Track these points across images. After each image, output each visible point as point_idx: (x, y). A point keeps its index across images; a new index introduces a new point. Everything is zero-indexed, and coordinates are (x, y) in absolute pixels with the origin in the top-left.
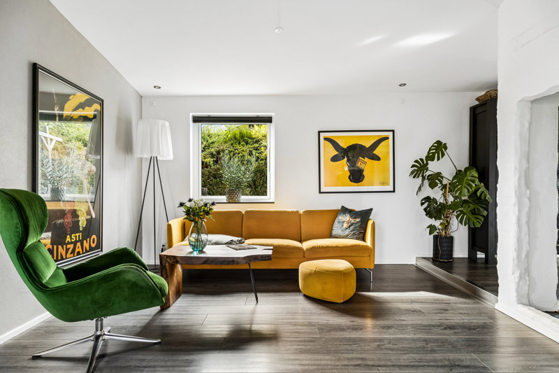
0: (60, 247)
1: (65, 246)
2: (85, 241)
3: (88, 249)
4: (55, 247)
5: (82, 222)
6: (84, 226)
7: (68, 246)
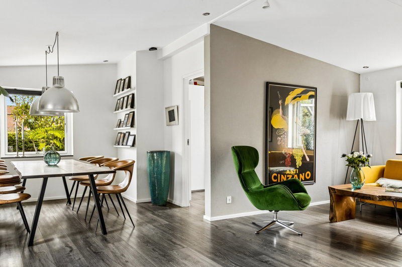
0: (282, 176)
1: (285, 176)
2: (301, 175)
3: (303, 179)
4: (279, 175)
5: (299, 163)
6: (300, 165)
7: (288, 176)
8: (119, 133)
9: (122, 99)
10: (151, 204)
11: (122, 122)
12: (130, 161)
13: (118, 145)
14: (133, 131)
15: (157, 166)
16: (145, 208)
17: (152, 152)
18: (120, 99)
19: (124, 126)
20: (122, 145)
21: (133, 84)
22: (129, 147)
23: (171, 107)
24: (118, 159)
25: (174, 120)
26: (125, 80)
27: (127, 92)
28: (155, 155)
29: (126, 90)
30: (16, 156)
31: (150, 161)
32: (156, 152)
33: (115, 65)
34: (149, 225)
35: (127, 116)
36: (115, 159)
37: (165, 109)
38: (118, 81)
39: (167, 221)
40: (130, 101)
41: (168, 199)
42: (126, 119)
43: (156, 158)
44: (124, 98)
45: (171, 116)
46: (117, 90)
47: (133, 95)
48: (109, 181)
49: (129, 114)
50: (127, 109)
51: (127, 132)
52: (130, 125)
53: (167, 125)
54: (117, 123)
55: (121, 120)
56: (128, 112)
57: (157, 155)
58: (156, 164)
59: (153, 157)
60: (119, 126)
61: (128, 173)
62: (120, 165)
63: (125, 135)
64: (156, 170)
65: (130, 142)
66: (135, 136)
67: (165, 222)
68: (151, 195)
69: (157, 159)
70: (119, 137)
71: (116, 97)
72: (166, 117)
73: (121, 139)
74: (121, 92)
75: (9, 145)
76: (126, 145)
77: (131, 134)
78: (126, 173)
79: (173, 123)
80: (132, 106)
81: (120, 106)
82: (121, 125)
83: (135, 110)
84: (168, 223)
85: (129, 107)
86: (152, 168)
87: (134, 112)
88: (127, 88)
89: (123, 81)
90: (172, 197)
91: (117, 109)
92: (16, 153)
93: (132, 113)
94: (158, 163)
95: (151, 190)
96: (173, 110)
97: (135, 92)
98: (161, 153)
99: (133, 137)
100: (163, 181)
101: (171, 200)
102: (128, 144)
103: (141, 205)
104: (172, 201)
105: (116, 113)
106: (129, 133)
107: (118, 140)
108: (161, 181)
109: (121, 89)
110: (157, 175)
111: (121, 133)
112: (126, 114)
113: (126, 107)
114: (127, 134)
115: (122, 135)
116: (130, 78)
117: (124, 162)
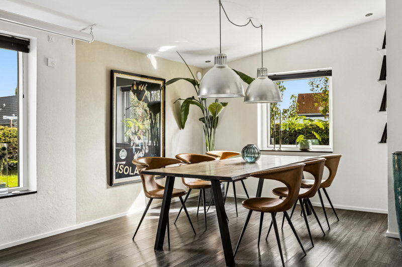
30: (273, 149)
92: (274, 146)
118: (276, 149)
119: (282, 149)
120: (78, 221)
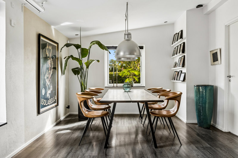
8: (175, 72)
9: (177, 48)
10: (197, 126)
11: (177, 64)
12: (179, 93)
13: (174, 80)
14: (184, 70)
15: (203, 97)
16: (192, 128)
17: (198, 86)
18: (175, 48)
19: (178, 66)
20: (177, 80)
21: (184, 35)
22: (181, 81)
23: (215, 50)
24: (170, 91)
25: (217, 60)
26: (178, 33)
27: (180, 42)
28: (201, 88)
29: (179, 40)
30: (113, 86)
31: (196, 92)
32: (202, 86)
33: (173, 24)
34: (192, 145)
35: (180, 59)
36: (168, 90)
37: (209, 52)
38: (174, 35)
39: (209, 144)
40: (182, 48)
41: (212, 123)
42: (180, 61)
43: (201, 90)
44: (178, 46)
45: (215, 57)
46: (174, 42)
47: (184, 43)
48: (164, 106)
49: (181, 58)
50: (180, 54)
51: (180, 71)
52: (181, 66)
53: (211, 65)
54: (173, 64)
55: (176, 62)
56: (181, 57)
57: (202, 88)
58: (201, 95)
59: (199, 89)
60: (175, 66)
61: (177, 102)
62: (171, 95)
63: (178, 73)
64: (201, 99)
65: (182, 79)
66: (185, 73)
67: (207, 144)
68: (197, 119)
69: (202, 92)
70: (175, 74)
71: (173, 46)
72: (210, 58)
73: (176, 76)
74: (176, 42)
75: (109, 80)
76: (179, 80)
77: (183, 72)
78: (175, 102)
79: (216, 63)
80: (183, 51)
81: (176, 53)
82: (176, 65)
83: (185, 54)
84: (209, 146)
85: (181, 53)
86: (198, 98)
87: (184, 56)
88: (180, 39)
89: (177, 35)
90: (215, 121)
91: (174, 55)
92: (113, 84)
93: (183, 57)
94: (203, 94)
95: (197, 115)
96: (216, 53)
97: (185, 41)
98: (205, 87)
99: (184, 74)
100: (207, 109)
101: (214, 124)
102: (180, 80)
103: (190, 125)
104: (215, 126)
105: (173, 58)
106: (181, 71)
107: (174, 76)
108: (206, 109)
109: (176, 41)
110: (202, 103)
111: (176, 72)
112: (179, 58)
113: (179, 53)
114: (180, 72)
115: (177, 73)
116: (182, 31)
117: (175, 93)
118: (115, 86)
119: (118, 86)
120: (26, 141)
